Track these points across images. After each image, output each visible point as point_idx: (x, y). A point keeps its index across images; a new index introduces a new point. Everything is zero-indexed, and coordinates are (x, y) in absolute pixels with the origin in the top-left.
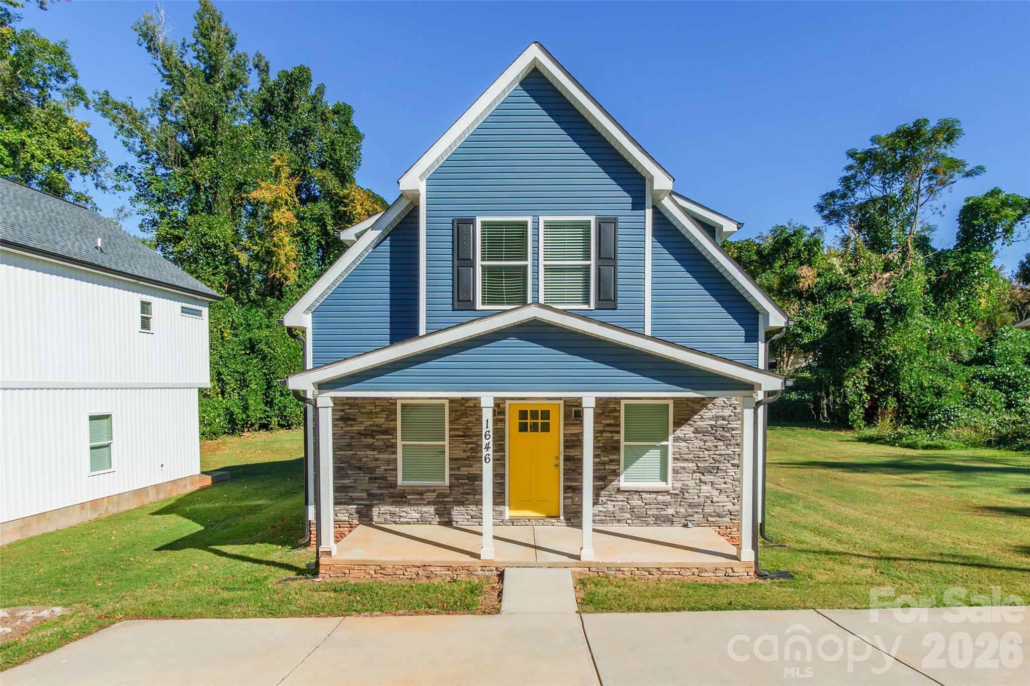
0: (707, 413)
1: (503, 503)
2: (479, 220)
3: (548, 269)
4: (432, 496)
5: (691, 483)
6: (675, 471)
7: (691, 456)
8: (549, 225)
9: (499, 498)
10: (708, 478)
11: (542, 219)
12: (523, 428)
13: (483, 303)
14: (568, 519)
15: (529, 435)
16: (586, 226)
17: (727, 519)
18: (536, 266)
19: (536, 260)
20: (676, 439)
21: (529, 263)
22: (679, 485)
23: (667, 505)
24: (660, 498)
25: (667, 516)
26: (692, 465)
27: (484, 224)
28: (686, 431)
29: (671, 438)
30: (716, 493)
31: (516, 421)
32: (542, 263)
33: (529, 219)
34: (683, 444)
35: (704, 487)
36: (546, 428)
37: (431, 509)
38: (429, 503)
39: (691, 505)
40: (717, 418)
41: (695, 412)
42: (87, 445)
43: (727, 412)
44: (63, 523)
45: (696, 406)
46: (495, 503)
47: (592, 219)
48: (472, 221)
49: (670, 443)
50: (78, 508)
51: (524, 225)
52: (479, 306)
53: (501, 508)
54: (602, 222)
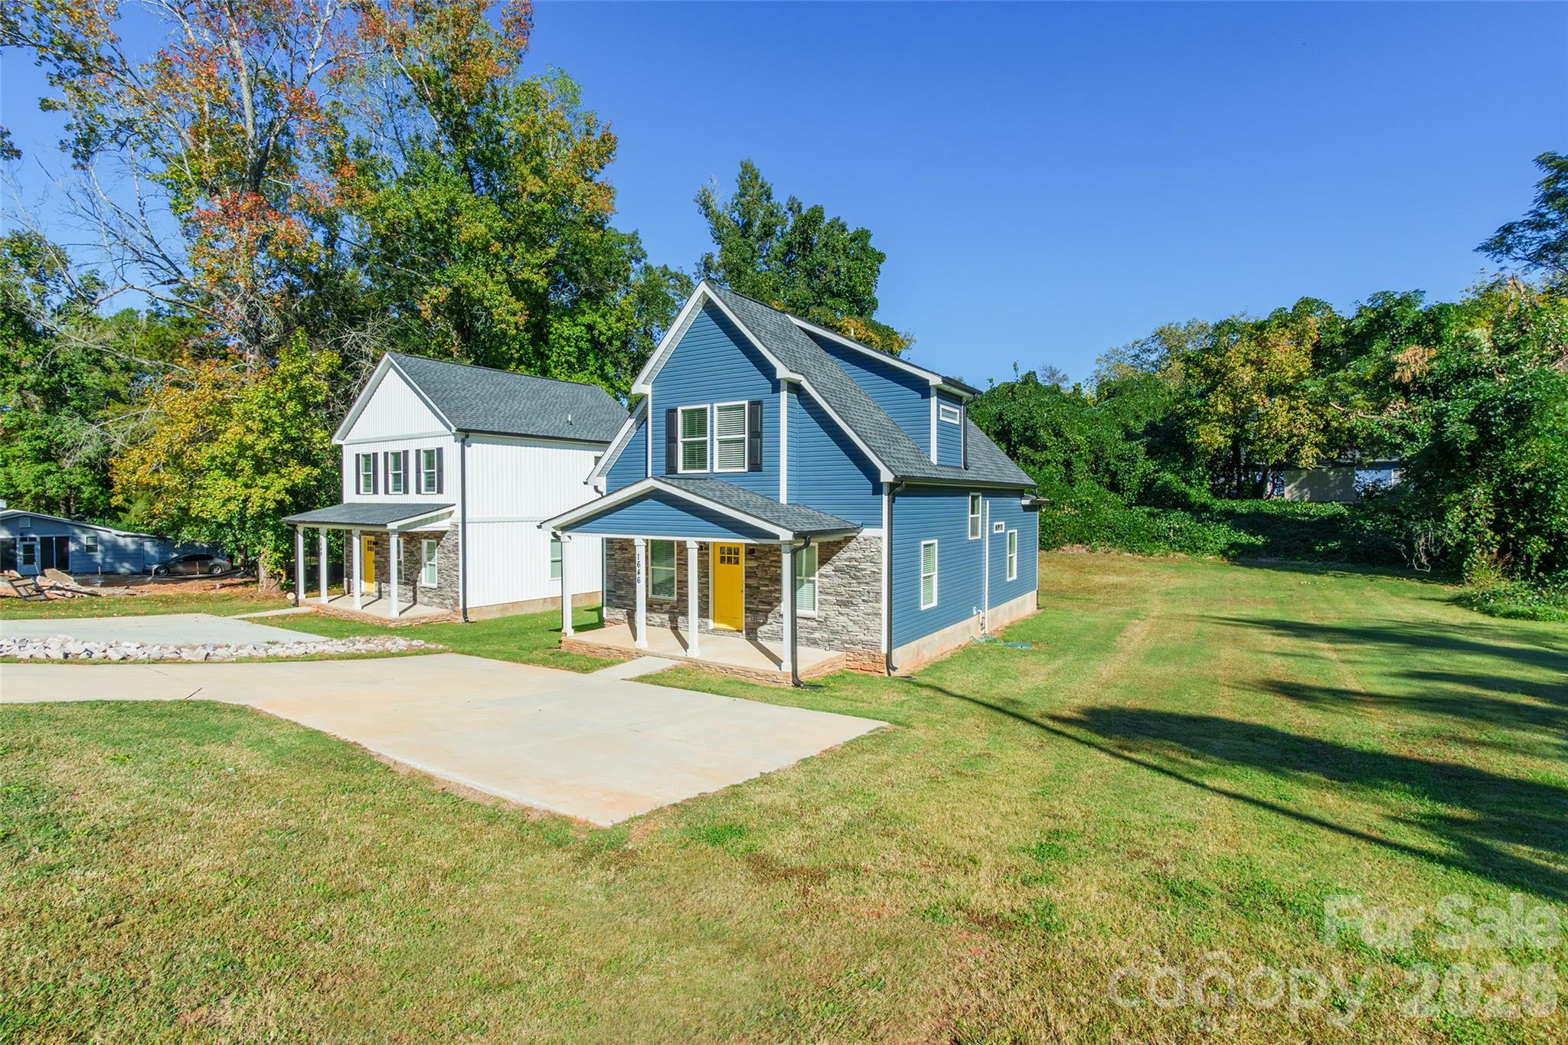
0: (843, 555)
1: (708, 617)
2: (680, 409)
3: (721, 442)
4: (667, 607)
5: (832, 614)
6: (821, 603)
7: (831, 591)
8: (720, 409)
9: (703, 612)
10: (844, 610)
11: (716, 406)
12: (722, 560)
13: (684, 468)
14: (747, 634)
15: (726, 566)
16: (742, 407)
17: (859, 647)
18: (712, 440)
19: (712, 435)
20: (821, 576)
21: (708, 438)
22: (823, 614)
23: (814, 629)
24: (809, 623)
25: (814, 639)
26: (832, 598)
27: (683, 411)
28: (827, 569)
29: (817, 574)
30: (851, 623)
31: (718, 555)
32: (716, 437)
33: (708, 406)
34: (825, 580)
35: (841, 618)
36: (737, 562)
37: (666, 617)
38: (665, 612)
39: (833, 632)
40: (850, 559)
41: (834, 553)
42: (549, 559)
43: (858, 555)
44: (530, 611)
45: (835, 549)
46: (700, 616)
47: (746, 403)
48: (675, 411)
49: (816, 578)
50: (541, 602)
51: (705, 410)
52: (680, 470)
53: (705, 620)
54: (752, 404)
